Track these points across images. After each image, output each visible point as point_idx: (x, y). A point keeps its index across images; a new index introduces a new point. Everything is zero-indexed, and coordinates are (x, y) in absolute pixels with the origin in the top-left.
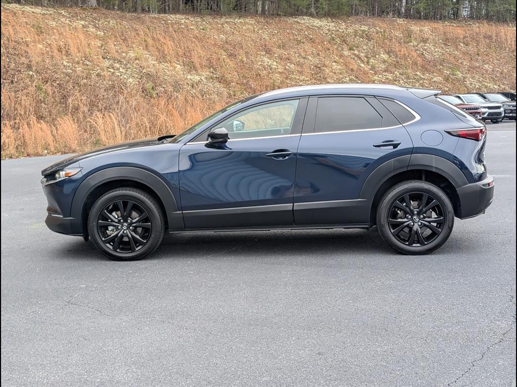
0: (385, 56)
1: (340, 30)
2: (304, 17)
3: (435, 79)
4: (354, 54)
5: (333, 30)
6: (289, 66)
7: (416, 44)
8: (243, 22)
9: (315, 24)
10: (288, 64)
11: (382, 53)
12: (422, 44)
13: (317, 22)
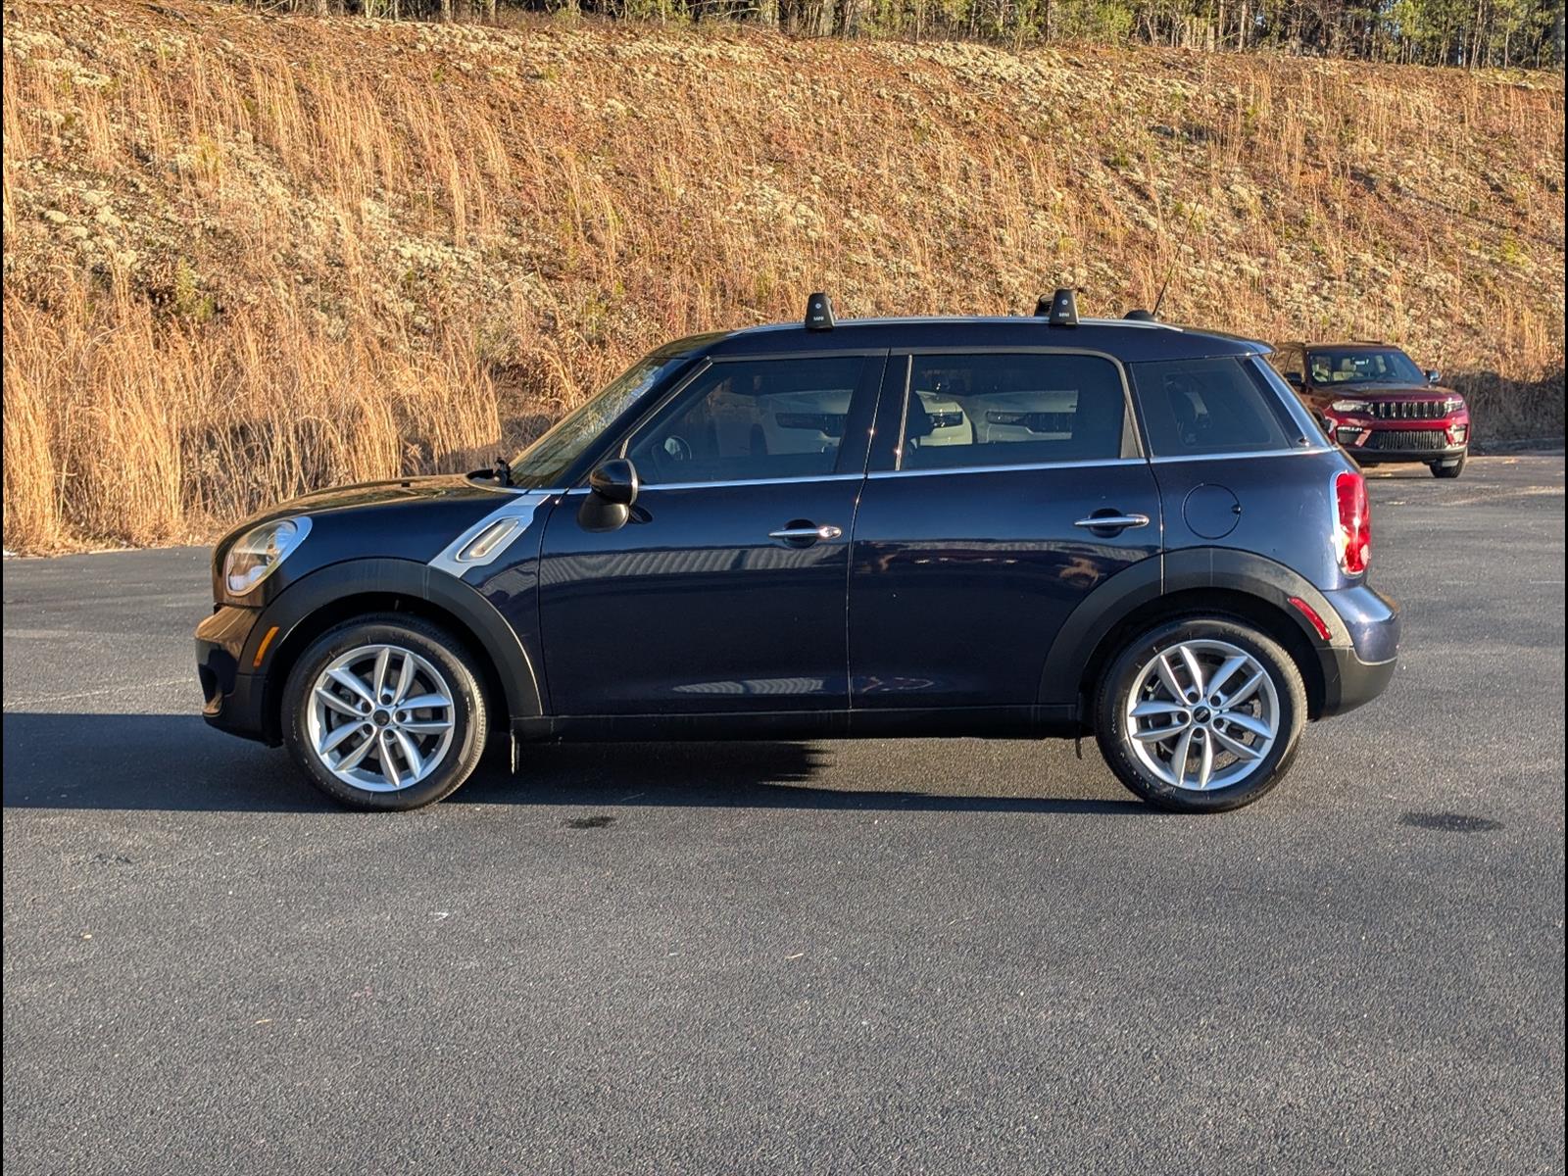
0: (1247, 193)
1: (1092, 95)
2: (963, 46)
3: (1431, 281)
4: (1128, 182)
5: (1061, 94)
6: (854, 220)
7: (1374, 150)
8: (714, 54)
9: (995, 70)
10: (855, 213)
11: (1237, 178)
12: (1397, 149)
13: (1005, 64)
